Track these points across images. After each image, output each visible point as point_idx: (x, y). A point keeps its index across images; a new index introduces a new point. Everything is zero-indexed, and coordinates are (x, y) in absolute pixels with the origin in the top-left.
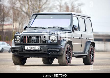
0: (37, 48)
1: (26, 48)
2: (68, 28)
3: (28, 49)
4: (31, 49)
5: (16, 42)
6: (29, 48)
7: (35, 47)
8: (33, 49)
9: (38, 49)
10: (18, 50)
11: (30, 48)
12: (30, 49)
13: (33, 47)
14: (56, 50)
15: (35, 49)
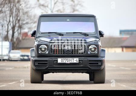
0: (75, 60)
1: (60, 60)
2: (93, 33)
3: (63, 62)
4: (66, 62)
5: (40, 52)
6: (63, 60)
7: (72, 60)
8: (69, 62)
9: (77, 62)
10: (46, 64)
11: (65, 60)
12: (64, 62)
13: (69, 59)
14: (98, 63)
15: (72, 62)
